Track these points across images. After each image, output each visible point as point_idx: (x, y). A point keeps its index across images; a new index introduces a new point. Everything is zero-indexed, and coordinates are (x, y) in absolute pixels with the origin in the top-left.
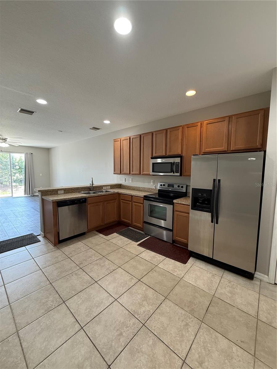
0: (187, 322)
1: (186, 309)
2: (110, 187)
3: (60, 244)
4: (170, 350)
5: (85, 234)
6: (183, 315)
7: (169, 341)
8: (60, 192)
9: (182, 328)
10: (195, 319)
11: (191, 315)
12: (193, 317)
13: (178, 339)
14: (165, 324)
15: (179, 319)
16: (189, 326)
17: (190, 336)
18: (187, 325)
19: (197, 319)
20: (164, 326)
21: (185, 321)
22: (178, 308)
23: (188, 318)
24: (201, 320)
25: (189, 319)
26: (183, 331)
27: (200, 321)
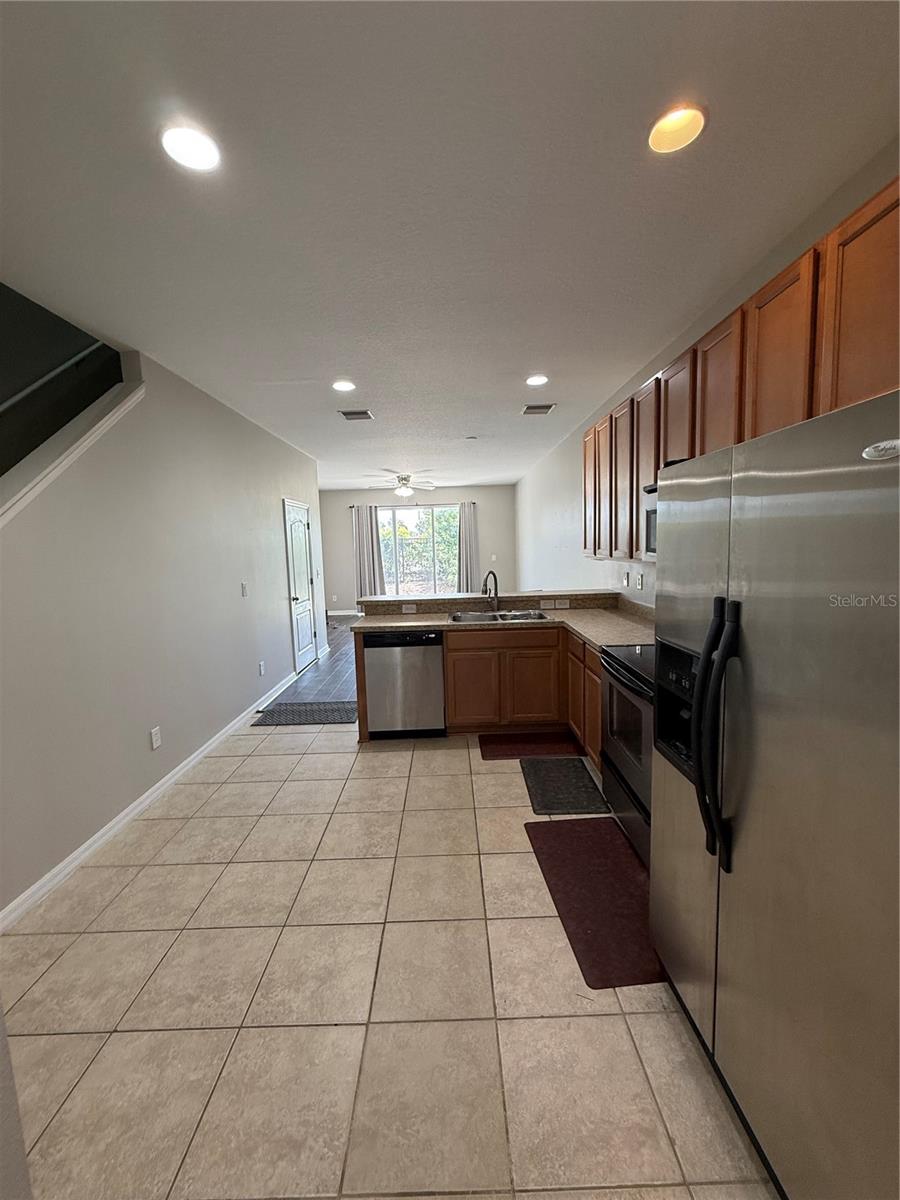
0: (310, 1142)
1: (363, 1108)
2: (568, 601)
3: (372, 742)
4: (188, 1140)
5: (445, 736)
6: (329, 1113)
7: (213, 1123)
8: (407, 609)
9: (278, 1135)
10: (338, 1166)
11: (343, 1140)
12: (341, 1152)
13: (233, 1145)
14: (268, 1077)
15: (304, 1107)
16: (294, 1157)
17: (256, 1180)
18: (297, 1146)
19: (339, 1173)
20: (260, 1077)
21: (306, 1132)
22: (348, 1082)
23: (326, 1135)
24: (344, 1192)
25: (325, 1142)
26: (267, 1145)
27: (337, 1186)
